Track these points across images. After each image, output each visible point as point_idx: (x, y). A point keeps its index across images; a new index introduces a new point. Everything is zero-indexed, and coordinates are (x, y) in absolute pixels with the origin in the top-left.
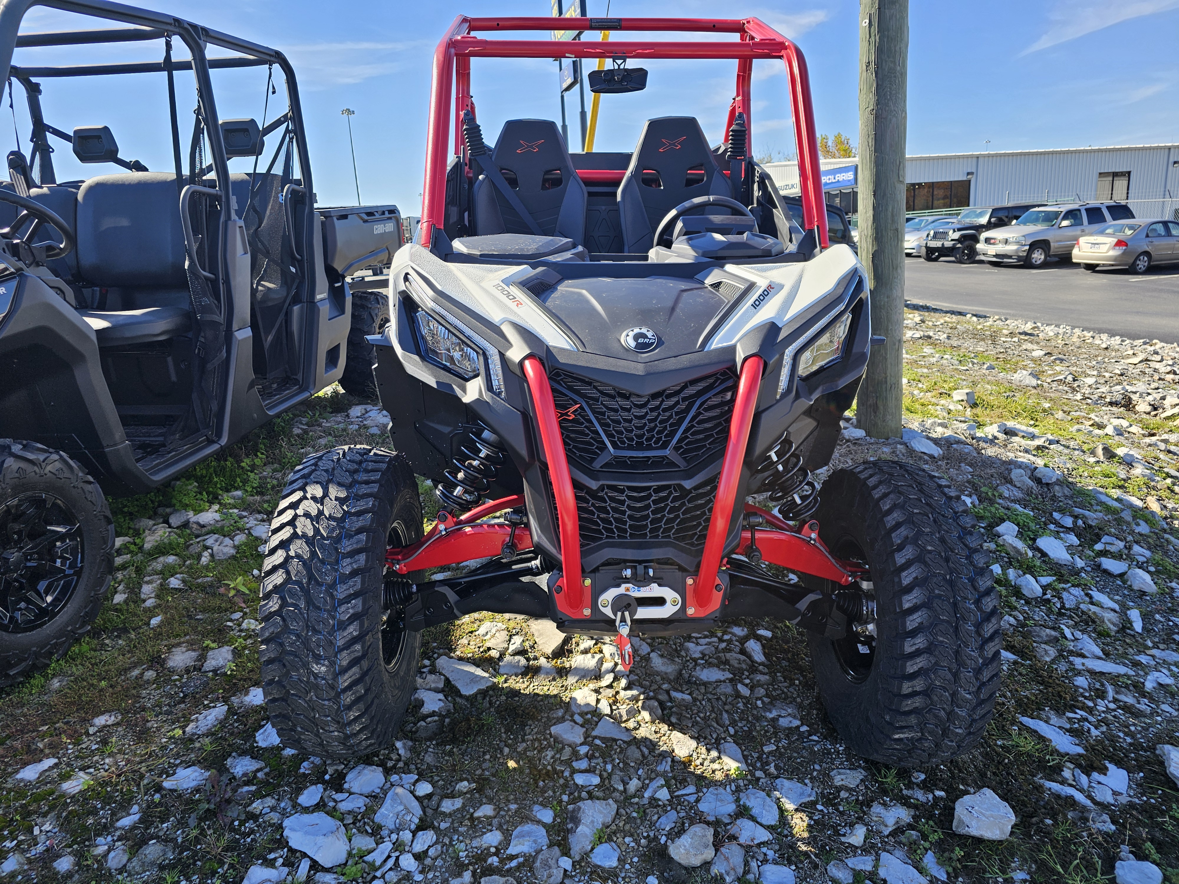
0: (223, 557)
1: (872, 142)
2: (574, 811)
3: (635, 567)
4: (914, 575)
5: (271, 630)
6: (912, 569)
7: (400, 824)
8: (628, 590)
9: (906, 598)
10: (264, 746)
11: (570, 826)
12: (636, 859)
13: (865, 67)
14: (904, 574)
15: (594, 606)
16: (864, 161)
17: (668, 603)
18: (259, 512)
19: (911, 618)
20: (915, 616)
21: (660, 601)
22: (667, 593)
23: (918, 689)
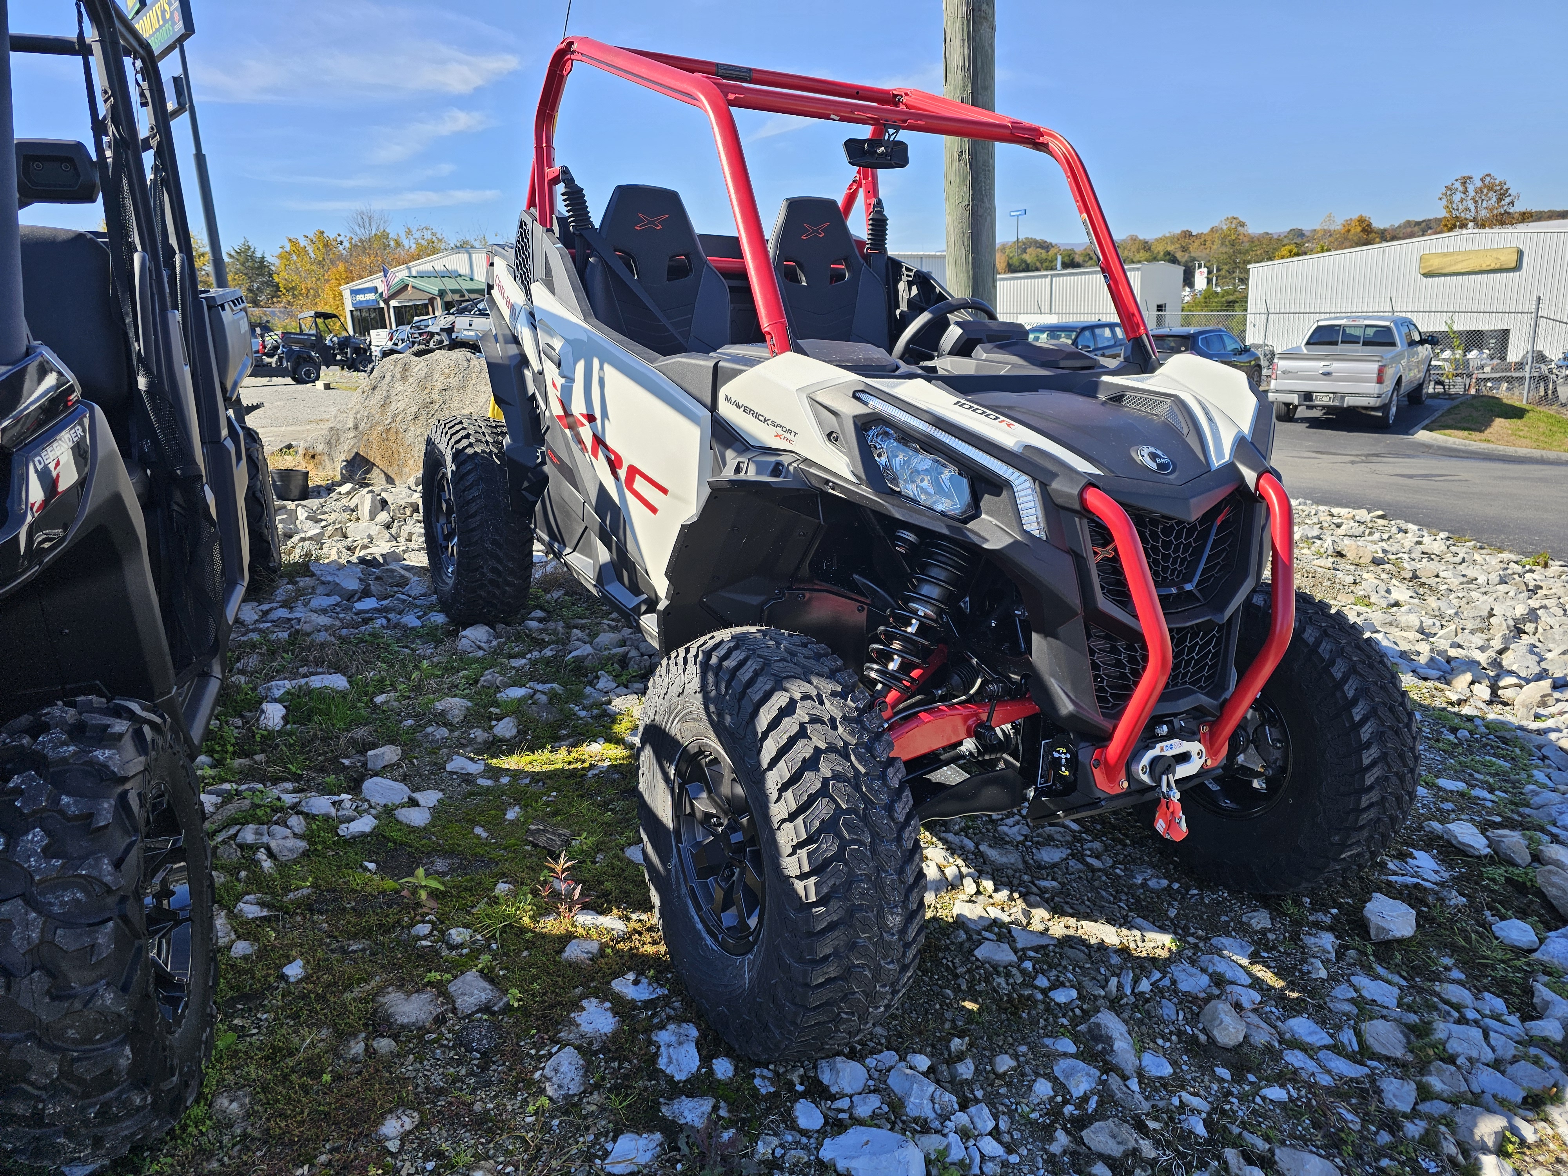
0: (291, 856)
1: (968, 242)
2: (1090, 1030)
3: (1171, 722)
4: (1354, 687)
5: (830, 883)
6: (1350, 681)
7: (942, 1109)
8: (1162, 750)
9: (1355, 711)
10: (684, 1078)
11: (1100, 1047)
12: (1185, 1058)
13: (956, 156)
14: (1346, 688)
15: (1130, 777)
16: (959, 262)
17: (1194, 756)
18: (286, 780)
19: (1363, 730)
20: (1366, 727)
21: (1184, 758)
22: (1194, 747)
23: (1374, 800)
